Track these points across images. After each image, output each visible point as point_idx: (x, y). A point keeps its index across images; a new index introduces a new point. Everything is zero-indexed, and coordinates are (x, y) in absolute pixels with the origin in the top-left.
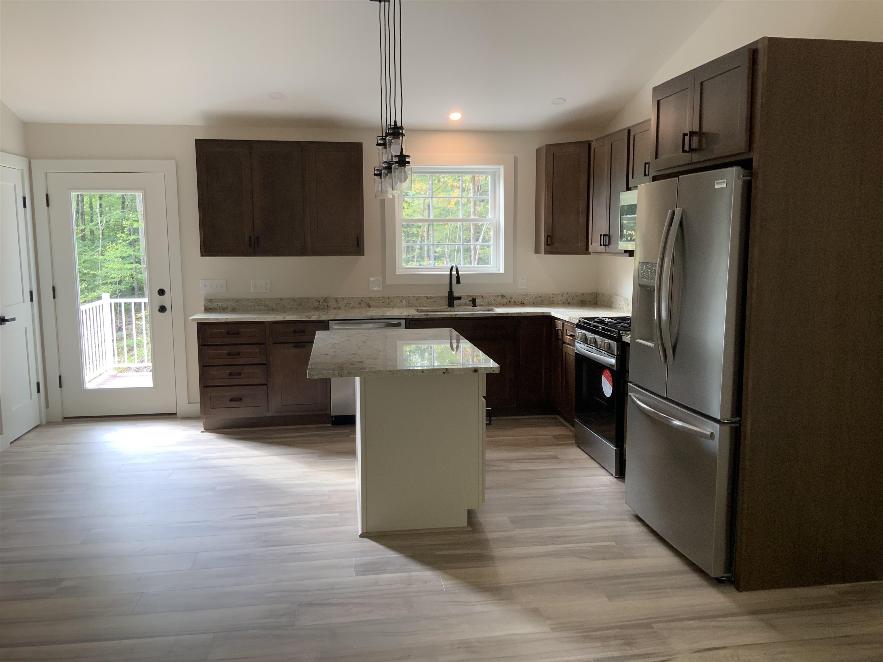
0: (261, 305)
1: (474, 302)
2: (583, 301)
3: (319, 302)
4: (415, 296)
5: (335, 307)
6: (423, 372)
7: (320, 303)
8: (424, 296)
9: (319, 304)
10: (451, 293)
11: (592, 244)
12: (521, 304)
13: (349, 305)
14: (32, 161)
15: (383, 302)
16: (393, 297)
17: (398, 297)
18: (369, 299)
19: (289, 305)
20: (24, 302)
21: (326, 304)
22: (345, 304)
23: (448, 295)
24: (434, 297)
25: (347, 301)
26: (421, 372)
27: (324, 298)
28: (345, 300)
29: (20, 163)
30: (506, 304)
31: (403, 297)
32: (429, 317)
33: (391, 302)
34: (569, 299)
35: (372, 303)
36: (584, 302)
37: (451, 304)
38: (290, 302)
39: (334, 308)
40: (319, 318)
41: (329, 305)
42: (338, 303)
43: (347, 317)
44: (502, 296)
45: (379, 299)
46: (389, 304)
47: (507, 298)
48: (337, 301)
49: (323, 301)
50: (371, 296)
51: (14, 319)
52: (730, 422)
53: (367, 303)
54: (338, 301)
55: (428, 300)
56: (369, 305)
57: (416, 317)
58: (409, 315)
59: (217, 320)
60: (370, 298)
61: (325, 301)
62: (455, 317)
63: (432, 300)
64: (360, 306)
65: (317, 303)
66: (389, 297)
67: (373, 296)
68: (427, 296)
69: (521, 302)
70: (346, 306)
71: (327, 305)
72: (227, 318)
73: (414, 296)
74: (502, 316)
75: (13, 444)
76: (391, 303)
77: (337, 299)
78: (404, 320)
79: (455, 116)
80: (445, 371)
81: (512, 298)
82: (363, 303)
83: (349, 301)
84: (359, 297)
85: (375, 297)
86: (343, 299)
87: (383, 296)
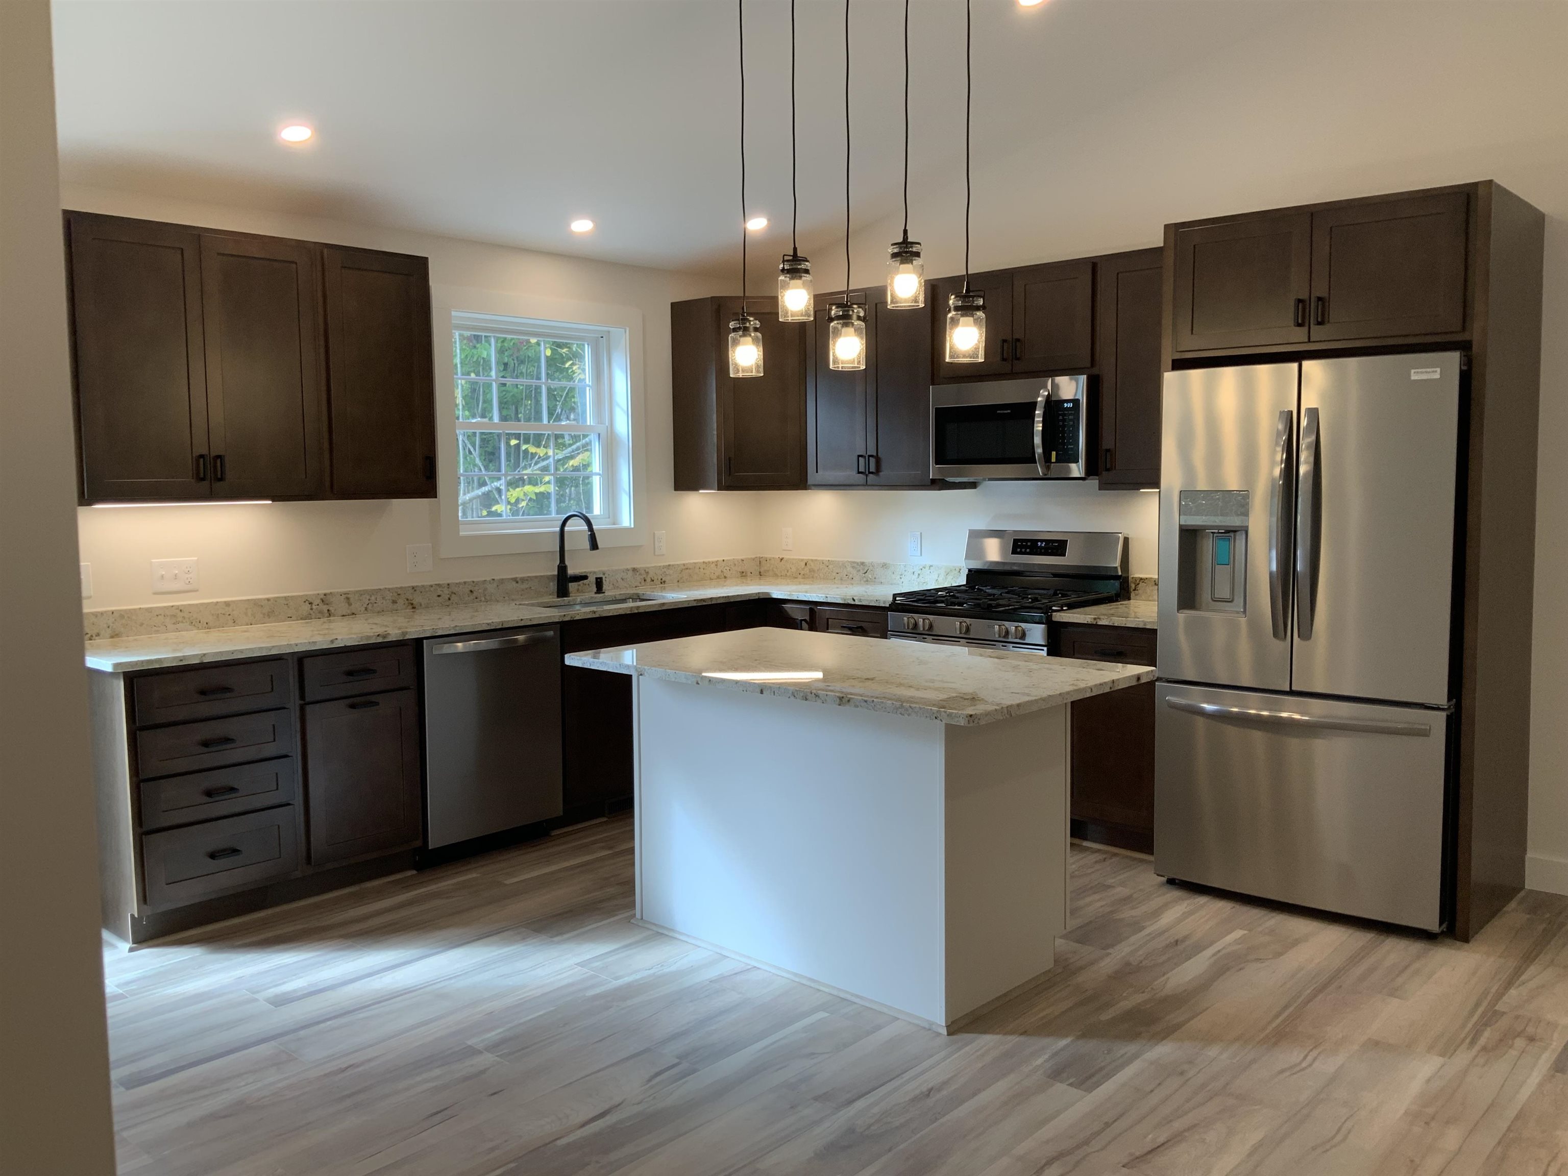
0: (182, 622)
1: (599, 583)
2: (743, 572)
3: (311, 603)
4: (496, 578)
5: (345, 614)
7: (314, 607)
8: (512, 579)
10: (562, 568)
11: (817, 472)
12: (661, 583)
13: (373, 606)
15: (439, 596)
16: (457, 584)
17: (465, 583)
18: (411, 591)
19: (246, 614)
21: (325, 608)
22: (365, 606)
23: (556, 573)
24: (527, 580)
27: (322, 596)
28: (364, 596)
30: (639, 585)
31: (473, 582)
32: (597, 615)
33: (453, 595)
34: (725, 571)
35: (417, 599)
36: (744, 574)
37: (563, 592)
38: (247, 609)
39: (343, 615)
40: (405, 636)
41: (331, 609)
42: (350, 604)
43: (457, 628)
44: (633, 571)
45: (432, 589)
46: (449, 599)
47: (640, 574)
48: (348, 599)
49: (318, 601)
50: (415, 585)
53: (407, 600)
54: (352, 600)
55: (517, 585)
56: (412, 604)
57: (577, 618)
58: (565, 615)
59: (181, 660)
60: (413, 588)
61: (323, 601)
62: (636, 611)
63: (525, 586)
64: (395, 606)
65: (307, 607)
66: (448, 585)
67: (420, 584)
68: (517, 578)
69: (661, 579)
70: (366, 609)
71: (328, 610)
72: (204, 655)
73: (493, 580)
76: (454, 597)
77: (349, 596)
79: (582, 226)
81: (647, 573)
82: (401, 602)
83: (373, 598)
84: (392, 589)
85: (423, 586)
86: (361, 595)
87: (437, 583)
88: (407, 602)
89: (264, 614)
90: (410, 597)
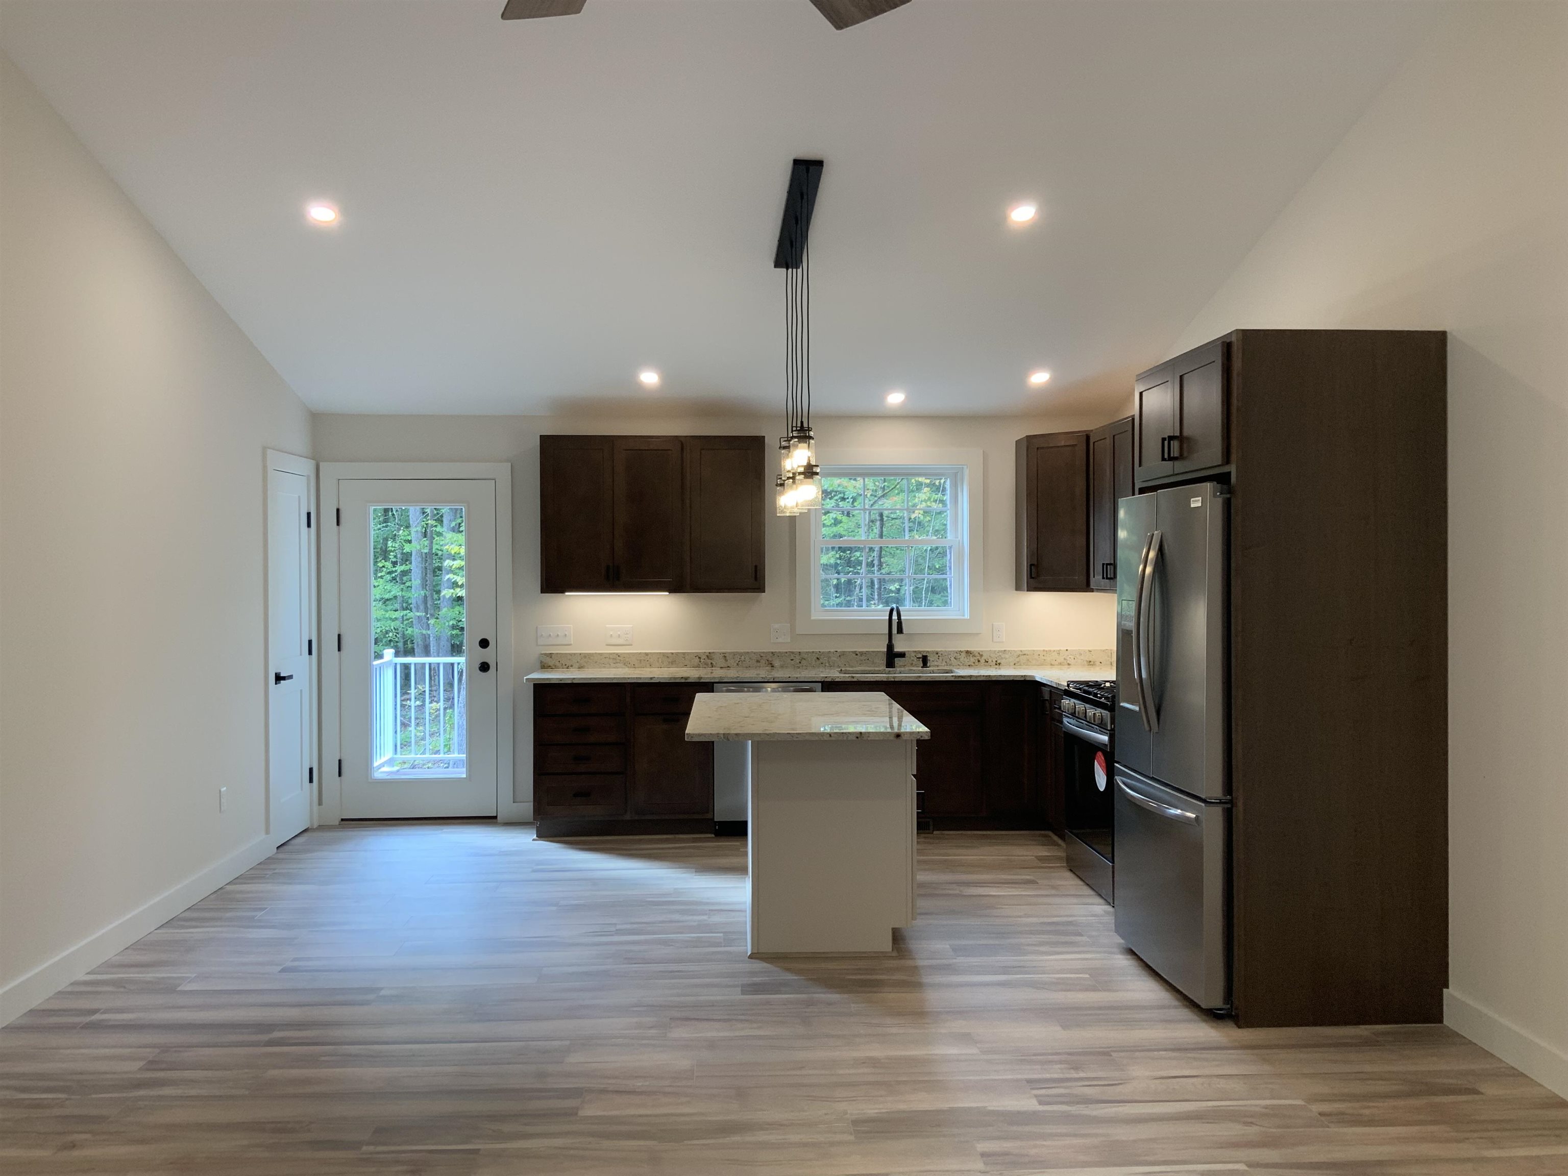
0: (619, 663)
1: (925, 660)
2: (1090, 662)
3: (700, 658)
4: (838, 651)
5: (722, 666)
6: (830, 735)
7: (701, 660)
8: (852, 652)
9: (700, 662)
10: (890, 646)
11: (1094, 577)
12: (996, 664)
13: (743, 662)
14: (321, 464)
15: (792, 660)
16: (807, 652)
17: (813, 652)
18: (771, 655)
19: (658, 661)
20: (301, 655)
21: (709, 661)
23: (886, 650)
24: (865, 653)
25: (739, 657)
26: (828, 735)
27: (707, 654)
28: (736, 656)
29: (306, 467)
30: (973, 664)
31: (820, 652)
32: (855, 680)
33: (803, 660)
34: (1068, 659)
35: (775, 660)
36: (1092, 663)
37: (890, 664)
38: (658, 658)
39: (721, 668)
40: (700, 680)
41: (713, 662)
42: (726, 660)
43: (738, 678)
44: (966, 653)
45: (786, 654)
47: (974, 656)
48: (725, 657)
49: (705, 657)
50: (774, 651)
51: (290, 677)
52: (1218, 801)
53: (768, 661)
54: (728, 658)
55: (856, 656)
56: (771, 664)
57: (837, 680)
58: (826, 677)
59: (561, 680)
60: (772, 653)
61: (708, 657)
62: (893, 680)
63: (863, 658)
64: (758, 664)
65: (697, 660)
66: (800, 653)
67: (777, 651)
68: (856, 651)
69: (996, 661)
70: (738, 664)
71: (711, 663)
72: (574, 679)
73: (836, 651)
74: (963, 679)
75: (281, 849)
76: (803, 662)
77: (726, 655)
78: (820, 684)
79: (895, 399)
80: (858, 736)
81: (981, 656)
82: (763, 662)
83: (743, 657)
84: (757, 653)
85: (780, 652)
86: (734, 655)
87: (791, 651)
88: (767, 662)
89: (669, 662)
90: (770, 659)
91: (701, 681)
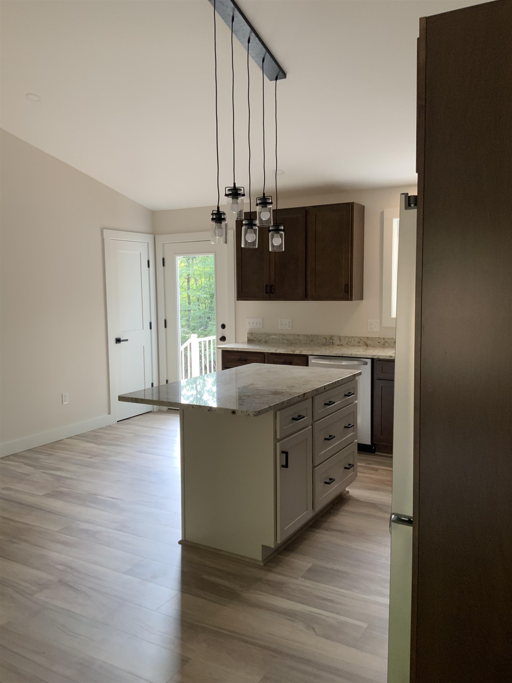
3: (326, 339)
5: (338, 344)
7: (327, 340)
9: (326, 341)
13: (350, 343)
14: (156, 236)
15: (379, 342)
16: (388, 338)
17: (392, 338)
18: (366, 339)
19: (304, 340)
20: (143, 329)
21: (331, 341)
22: (347, 342)
25: (348, 339)
27: (330, 337)
28: (346, 339)
33: (386, 343)
35: (369, 342)
38: (304, 338)
39: (338, 345)
41: (333, 342)
42: (341, 341)
43: (322, 353)
46: (384, 344)
48: (340, 339)
49: (329, 338)
50: (368, 336)
51: (127, 340)
53: (364, 342)
54: (341, 339)
56: (367, 344)
58: (374, 356)
59: (232, 349)
60: (367, 337)
61: (330, 338)
64: (359, 344)
65: (325, 340)
66: (384, 338)
67: (370, 336)
70: (347, 344)
71: (332, 342)
76: (386, 344)
77: (340, 338)
78: (370, 360)
82: (362, 343)
83: (350, 340)
84: (358, 337)
85: (372, 337)
86: (345, 338)
87: (378, 337)
88: (364, 343)
89: (310, 341)
90: (366, 341)
91: (301, 354)
